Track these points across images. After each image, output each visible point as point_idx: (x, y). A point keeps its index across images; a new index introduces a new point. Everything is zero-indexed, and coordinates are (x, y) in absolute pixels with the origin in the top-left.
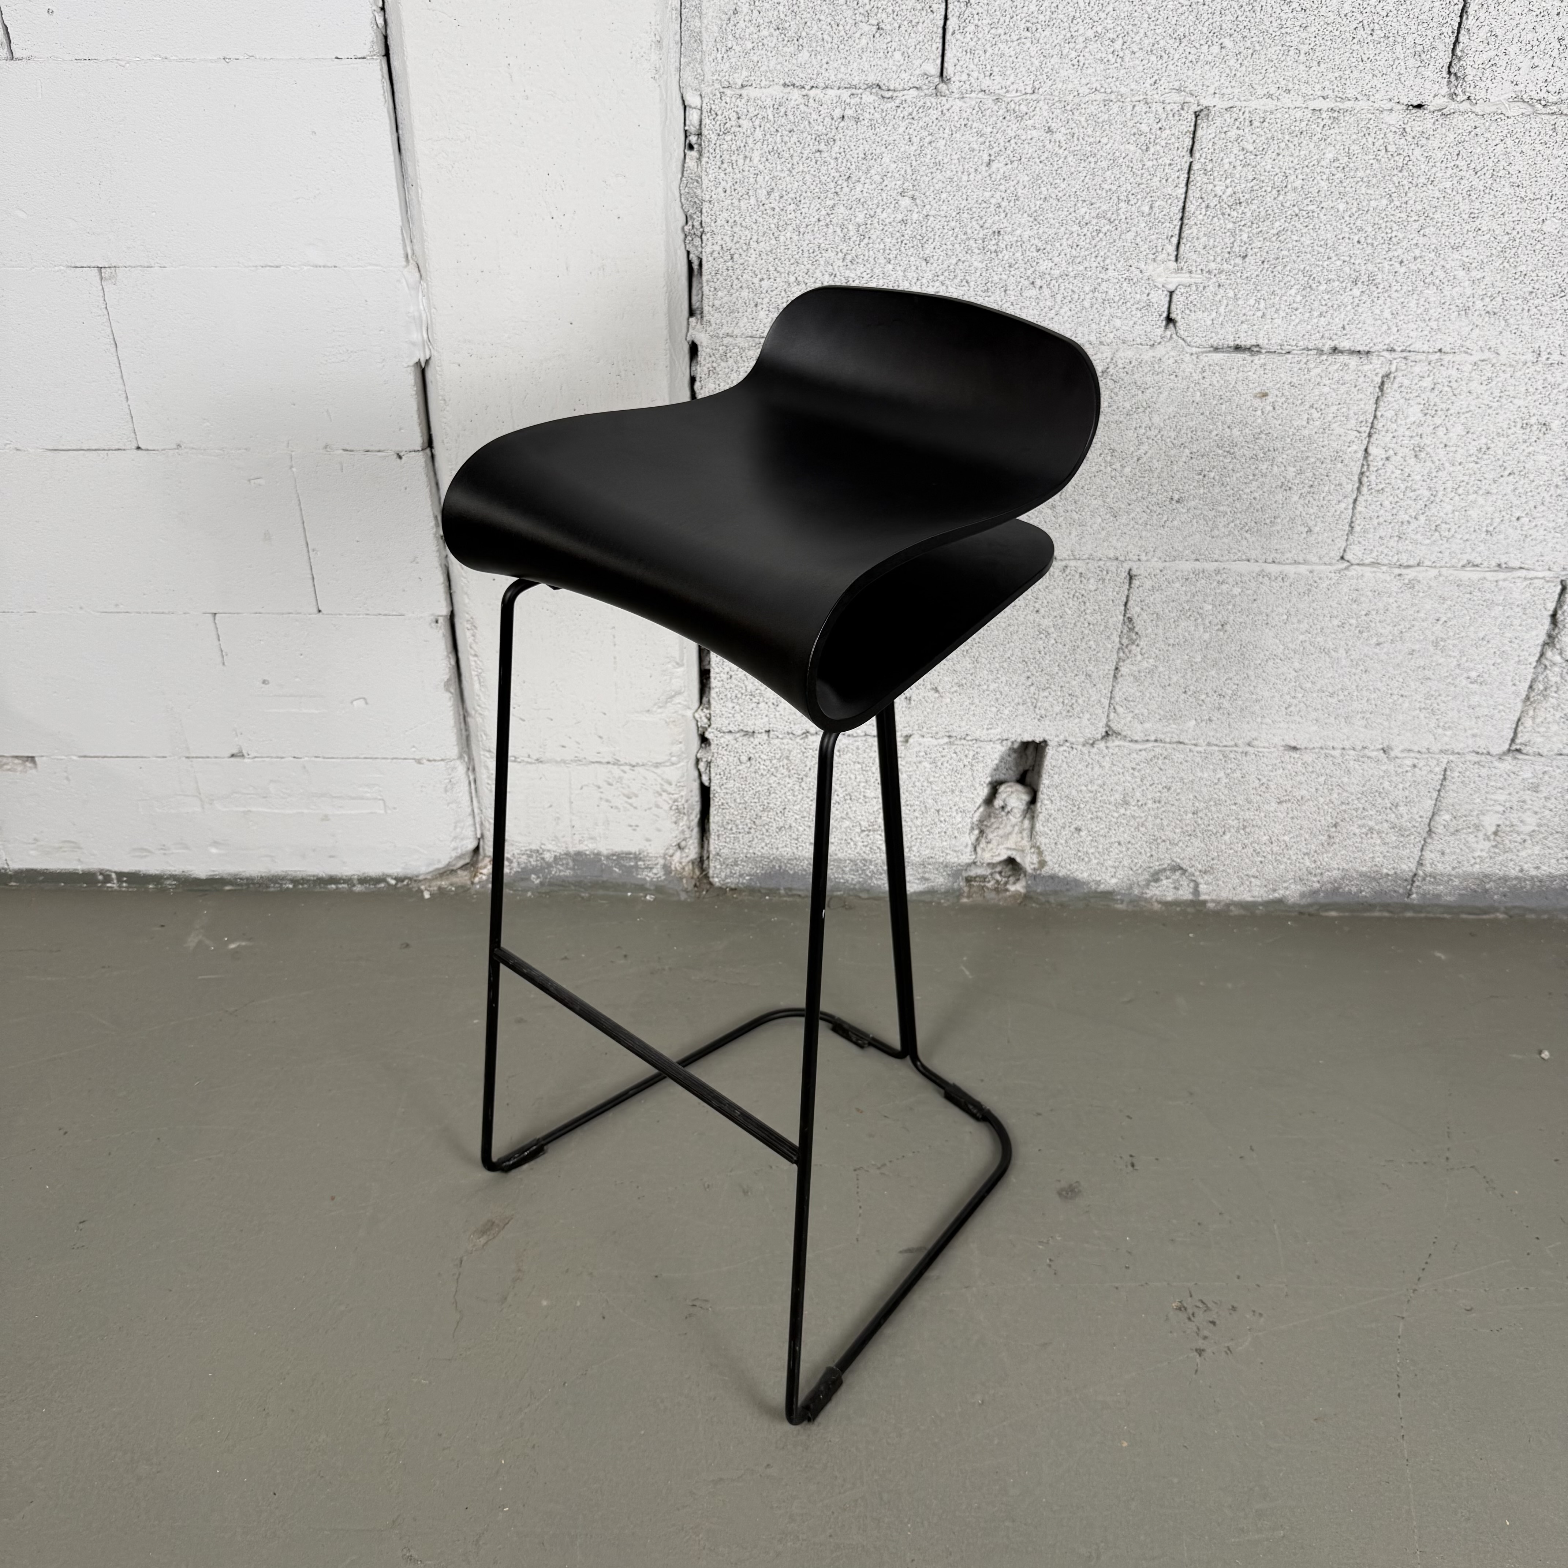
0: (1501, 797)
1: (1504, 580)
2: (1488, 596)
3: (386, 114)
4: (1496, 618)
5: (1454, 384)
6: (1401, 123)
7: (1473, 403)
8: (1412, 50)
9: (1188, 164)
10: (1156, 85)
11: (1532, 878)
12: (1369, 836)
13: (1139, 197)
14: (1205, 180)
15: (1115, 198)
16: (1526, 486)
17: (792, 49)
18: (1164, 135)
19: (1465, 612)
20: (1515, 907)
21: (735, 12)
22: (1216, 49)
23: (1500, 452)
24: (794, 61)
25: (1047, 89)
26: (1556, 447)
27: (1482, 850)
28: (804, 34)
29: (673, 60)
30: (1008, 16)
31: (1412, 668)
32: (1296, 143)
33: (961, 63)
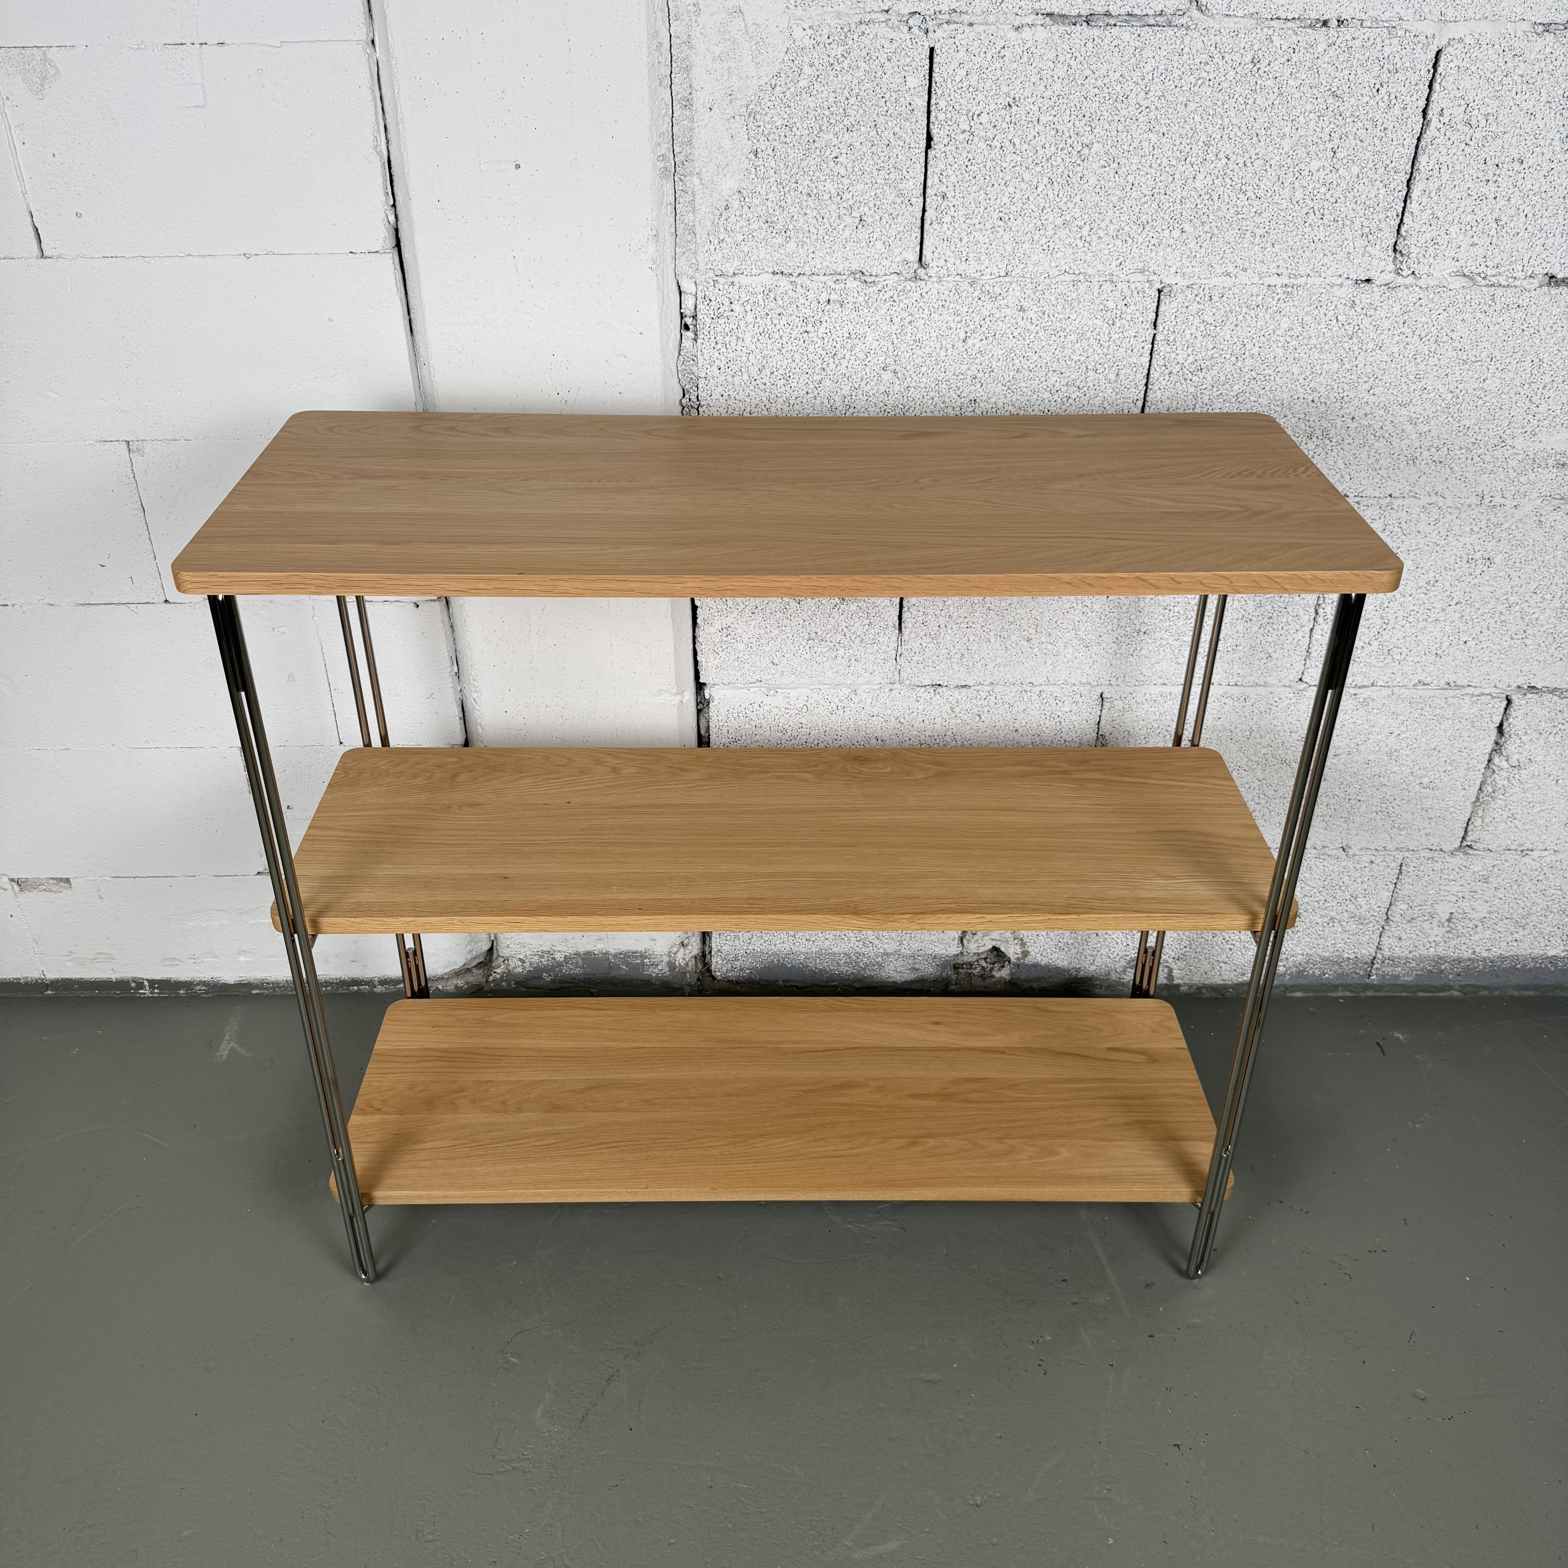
0: (1454, 888)
1: (1453, 697)
2: (1438, 711)
3: (399, 302)
4: (1446, 731)
5: (1404, 526)
6: (1350, 296)
7: (1422, 541)
8: (1360, 232)
9: (1152, 335)
10: (1122, 266)
11: (1485, 959)
12: (1331, 924)
13: (1106, 366)
14: (1169, 350)
15: (1083, 367)
16: (1473, 613)
17: (780, 240)
18: (1129, 311)
19: (1417, 725)
20: (1468, 985)
21: (727, 208)
22: (1176, 233)
23: (1447, 584)
24: (783, 252)
25: (1019, 271)
26: (1499, 579)
27: (1436, 936)
28: (791, 227)
29: (668, 251)
30: (982, 208)
31: (1369, 776)
32: (1252, 315)
33: (939, 250)
